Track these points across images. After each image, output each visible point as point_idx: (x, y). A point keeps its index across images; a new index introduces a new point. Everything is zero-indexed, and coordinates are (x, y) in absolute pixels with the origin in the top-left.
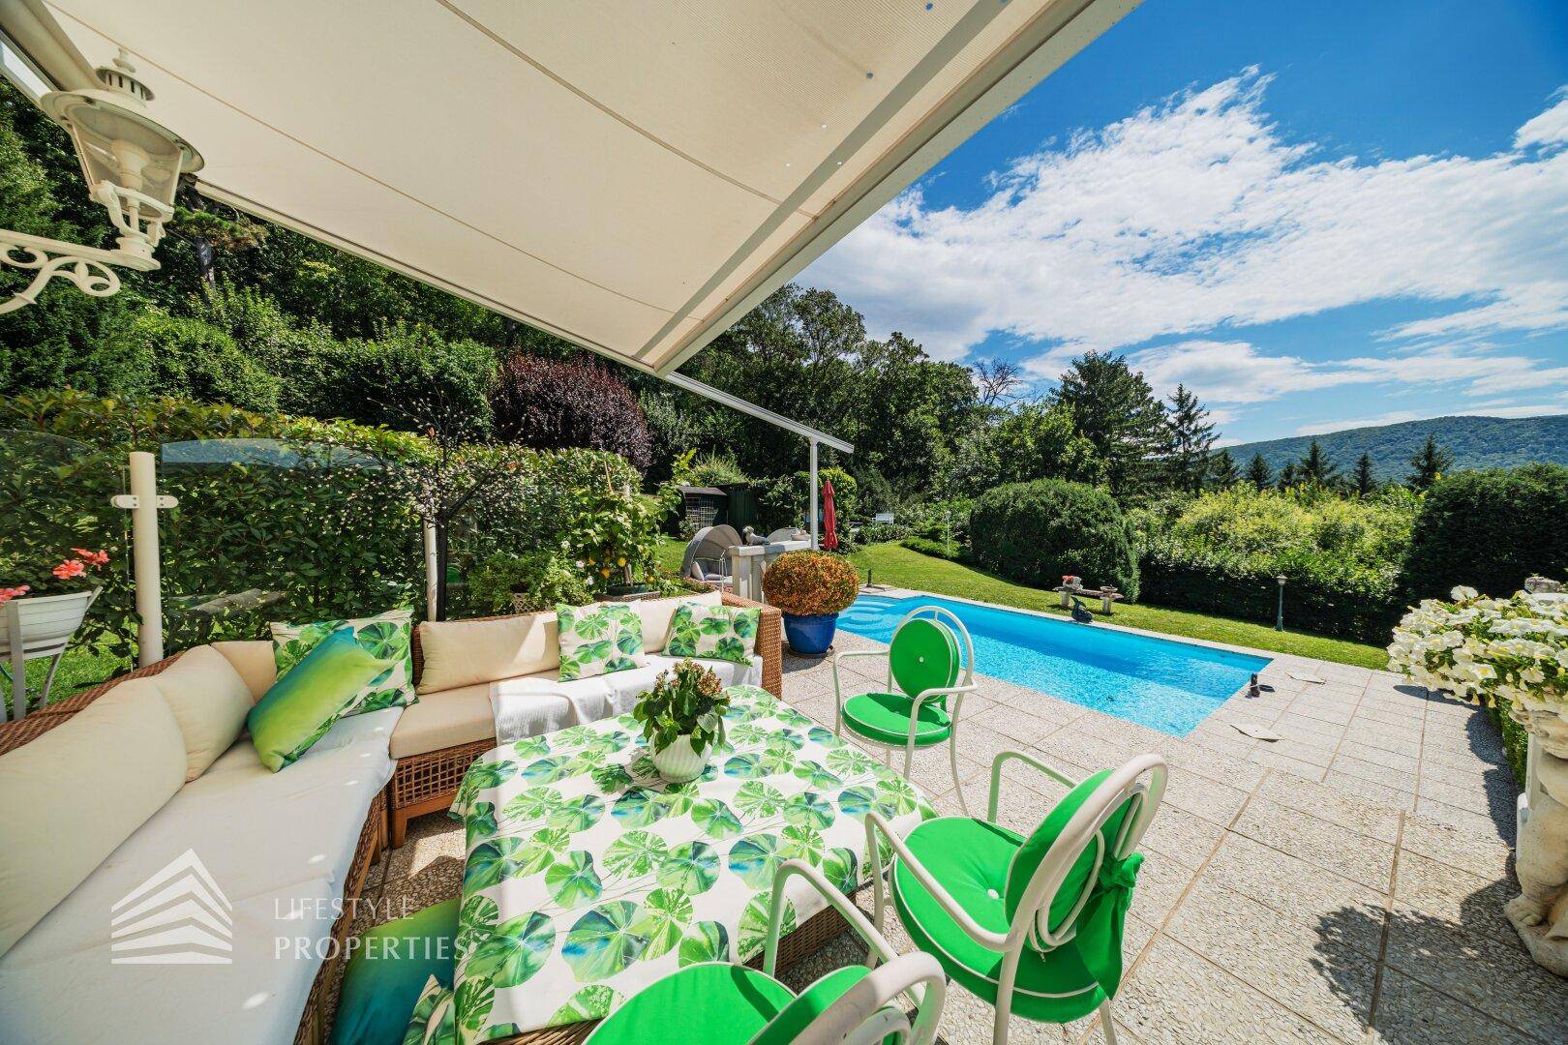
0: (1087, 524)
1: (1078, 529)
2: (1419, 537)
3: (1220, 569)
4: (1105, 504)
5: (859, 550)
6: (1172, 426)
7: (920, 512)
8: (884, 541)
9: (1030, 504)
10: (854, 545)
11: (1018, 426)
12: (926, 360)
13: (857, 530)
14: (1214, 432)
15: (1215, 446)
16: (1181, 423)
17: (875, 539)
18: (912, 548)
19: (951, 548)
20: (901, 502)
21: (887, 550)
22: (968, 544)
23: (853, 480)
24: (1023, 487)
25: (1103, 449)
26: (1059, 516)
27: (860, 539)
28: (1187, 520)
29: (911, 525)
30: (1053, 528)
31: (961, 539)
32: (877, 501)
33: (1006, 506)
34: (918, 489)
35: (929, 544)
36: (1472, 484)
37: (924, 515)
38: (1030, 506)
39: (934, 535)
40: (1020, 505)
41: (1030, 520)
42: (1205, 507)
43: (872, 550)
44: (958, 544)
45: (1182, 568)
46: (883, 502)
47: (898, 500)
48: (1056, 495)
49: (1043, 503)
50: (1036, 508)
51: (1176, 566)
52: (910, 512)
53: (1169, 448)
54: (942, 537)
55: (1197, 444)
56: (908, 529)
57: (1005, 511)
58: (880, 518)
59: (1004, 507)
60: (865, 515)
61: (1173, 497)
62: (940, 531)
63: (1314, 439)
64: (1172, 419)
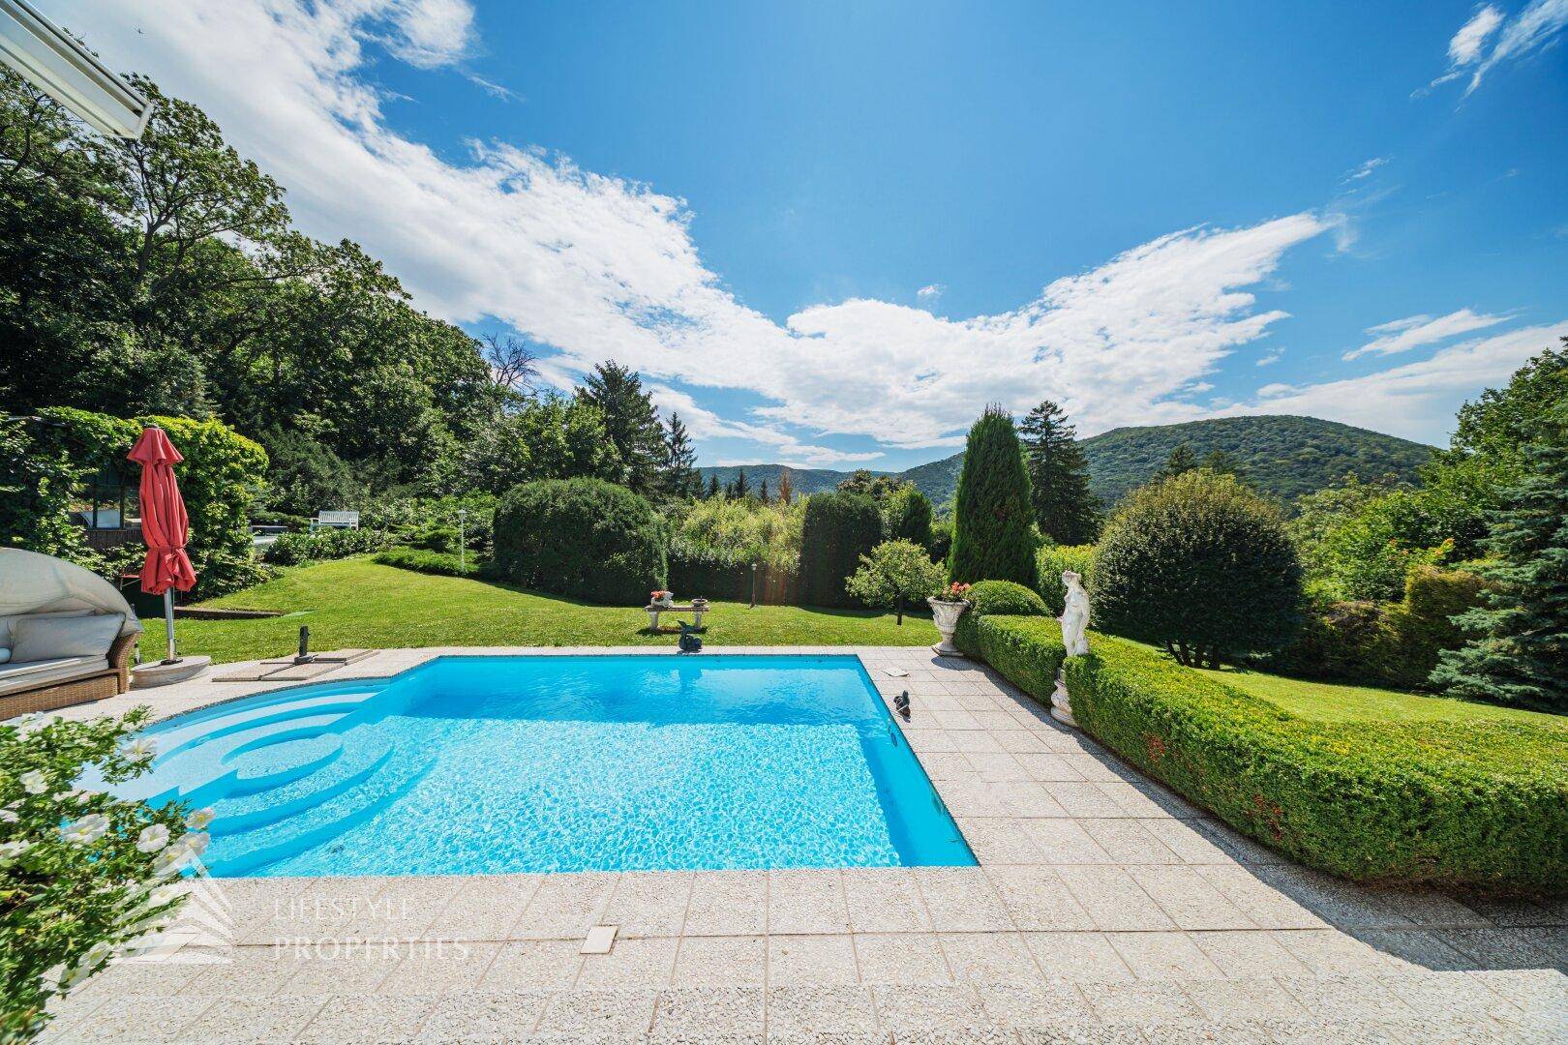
0: (629, 527)
1: (622, 530)
2: (806, 532)
3: (717, 560)
4: (642, 507)
5: (276, 576)
6: (668, 444)
7: (410, 511)
8: (339, 556)
9: (573, 504)
10: (261, 569)
11: (547, 416)
12: (407, 302)
13: (271, 540)
14: (694, 455)
15: (694, 466)
16: (674, 443)
17: (316, 553)
18: (399, 564)
19: (464, 560)
20: (373, 495)
21: (345, 572)
22: (489, 551)
23: (258, 448)
24: (563, 485)
25: (626, 454)
26: (603, 518)
27: (279, 557)
28: (691, 522)
29: (392, 529)
30: (598, 531)
31: (478, 547)
32: (322, 492)
33: (545, 506)
34: (404, 478)
35: (428, 557)
36: (826, 501)
37: (417, 515)
38: (573, 505)
39: (436, 543)
40: (561, 505)
41: (573, 521)
42: (701, 512)
43: (305, 576)
44: (474, 554)
45: (694, 562)
46: (335, 492)
47: (366, 491)
48: (599, 495)
49: (587, 504)
50: (579, 509)
51: (691, 561)
52: (391, 511)
53: (666, 463)
54: (451, 545)
55: (684, 462)
56: (388, 535)
57: (543, 511)
58: (326, 518)
59: (541, 507)
60: (290, 512)
61: (675, 503)
62: (446, 537)
63: (741, 469)
64: (668, 439)
